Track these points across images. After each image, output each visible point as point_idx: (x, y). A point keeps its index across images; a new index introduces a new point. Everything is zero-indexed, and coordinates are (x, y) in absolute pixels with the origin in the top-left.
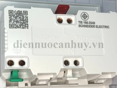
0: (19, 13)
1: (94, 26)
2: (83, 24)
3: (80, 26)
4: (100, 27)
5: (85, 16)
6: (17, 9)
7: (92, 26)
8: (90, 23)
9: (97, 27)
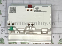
0: (13, 8)
1: (40, 12)
2: (36, 11)
3: (35, 12)
4: (43, 12)
5: (37, 8)
6: (13, 7)
7: (39, 12)
8: (39, 10)
9: (42, 12)
